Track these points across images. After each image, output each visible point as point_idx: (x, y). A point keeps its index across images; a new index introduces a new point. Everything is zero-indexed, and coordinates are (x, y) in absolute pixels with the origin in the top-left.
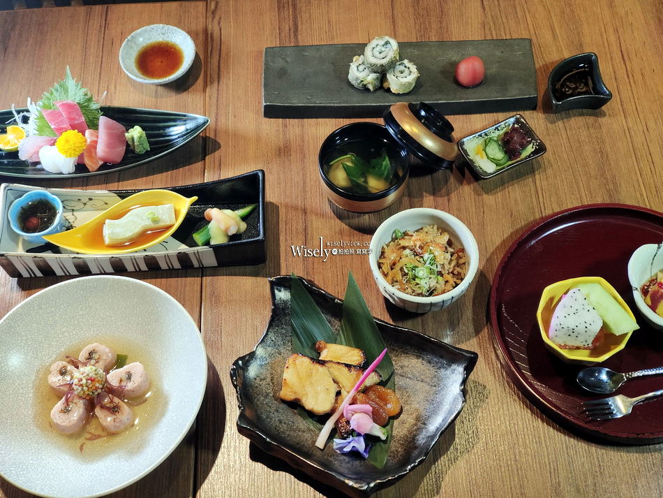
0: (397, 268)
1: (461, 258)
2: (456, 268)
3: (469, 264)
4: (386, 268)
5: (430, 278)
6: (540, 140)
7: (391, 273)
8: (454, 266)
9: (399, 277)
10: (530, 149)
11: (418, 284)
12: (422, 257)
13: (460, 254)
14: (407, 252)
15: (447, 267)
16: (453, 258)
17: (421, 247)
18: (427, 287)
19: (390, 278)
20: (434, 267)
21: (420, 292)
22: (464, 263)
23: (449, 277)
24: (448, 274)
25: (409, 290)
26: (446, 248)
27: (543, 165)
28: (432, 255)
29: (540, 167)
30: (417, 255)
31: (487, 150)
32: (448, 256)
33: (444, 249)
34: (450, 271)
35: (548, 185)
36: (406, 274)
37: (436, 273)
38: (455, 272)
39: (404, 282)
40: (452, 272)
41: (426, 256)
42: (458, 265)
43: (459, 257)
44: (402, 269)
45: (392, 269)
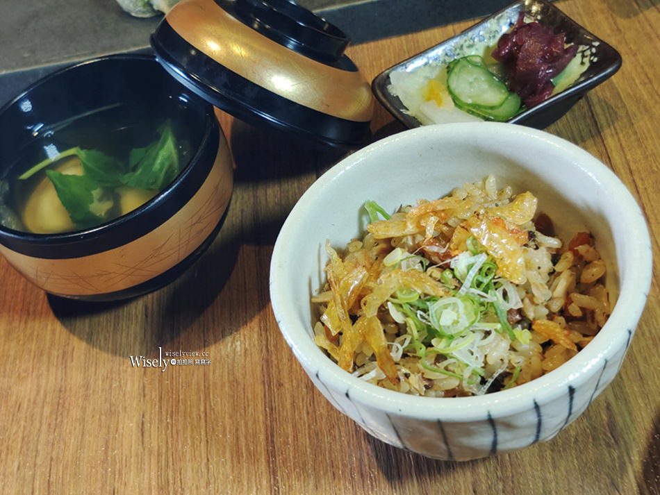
0: (370, 312)
1: (587, 263)
2: (576, 296)
3: (617, 281)
4: (333, 318)
5: (488, 333)
6: (597, 39)
7: (351, 332)
8: (568, 294)
9: (379, 340)
10: (576, 68)
11: (440, 358)
12: (447, 267)
13: (582, 249)
14: (398, 255)
15: (541, 294)
16: (558, 268)
17: (444, 237)
18: (477, 365)
19: (347, 347)
20: (495, 297)
21: (453, 384)
22: (601, 281)
23: (556, 329)
24: (551, 316)
25: (414, 380)
26: (531, 236)
27: (621, 113)
28: (482, 258)
29: (613, 116)
30: (432, 264)
31: (453, 85)
32: (542, 259)
33: (524, 237)
34: (556, 307)
35: (646, 158)
36: (401, 330)
37: (504, 317)
38: (574, 310)
39: (396, 355)
40: (563, 312)
41: (461, 262)
42: (579, 286)
43: (580, 263)
44: (383, 314)
45: (354, 318)
